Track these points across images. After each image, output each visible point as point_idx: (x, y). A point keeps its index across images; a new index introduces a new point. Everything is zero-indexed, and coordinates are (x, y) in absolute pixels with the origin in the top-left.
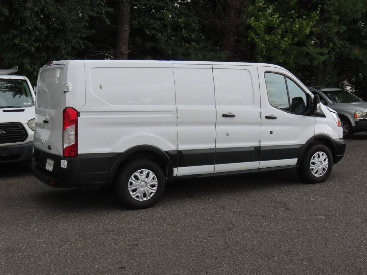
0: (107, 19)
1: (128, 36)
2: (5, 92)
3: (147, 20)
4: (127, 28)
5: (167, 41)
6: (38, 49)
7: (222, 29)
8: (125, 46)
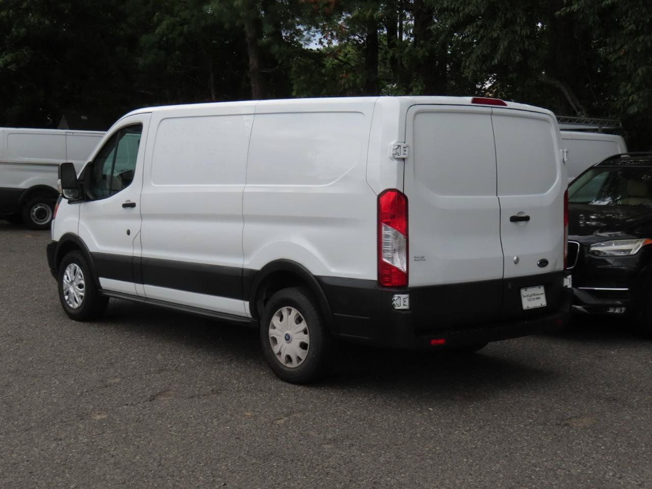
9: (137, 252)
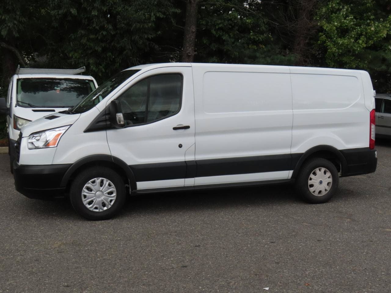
0: (174, 20)
1: (194, 37)
2: (70, 92)
3: (214, 20)
4: (193, 29)
5: (233, 43)
6: (104, 50)
7: (292, 31)
8: (192, 48)
9: (190, 158)
